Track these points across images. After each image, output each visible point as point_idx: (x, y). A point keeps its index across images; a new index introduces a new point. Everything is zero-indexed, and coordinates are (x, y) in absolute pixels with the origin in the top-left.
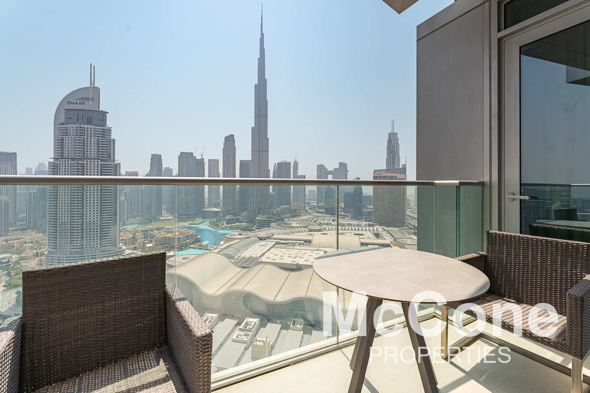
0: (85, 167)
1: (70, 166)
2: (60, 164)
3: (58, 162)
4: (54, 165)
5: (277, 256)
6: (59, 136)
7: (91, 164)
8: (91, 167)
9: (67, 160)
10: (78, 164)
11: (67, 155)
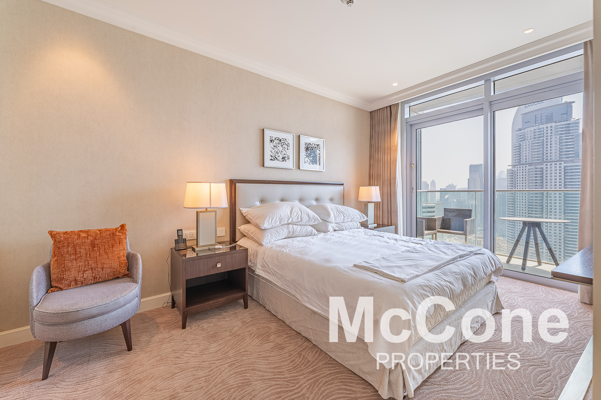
0: (544, 171)
1: (527, 172)
2: (517, 170)
3: (516, 169)
4: (512, 172)
6: (516, 142)
7: (551, 168)
8: (551, 171)
9: (524, 166)
10: (536, 168)
11: (524, 160)
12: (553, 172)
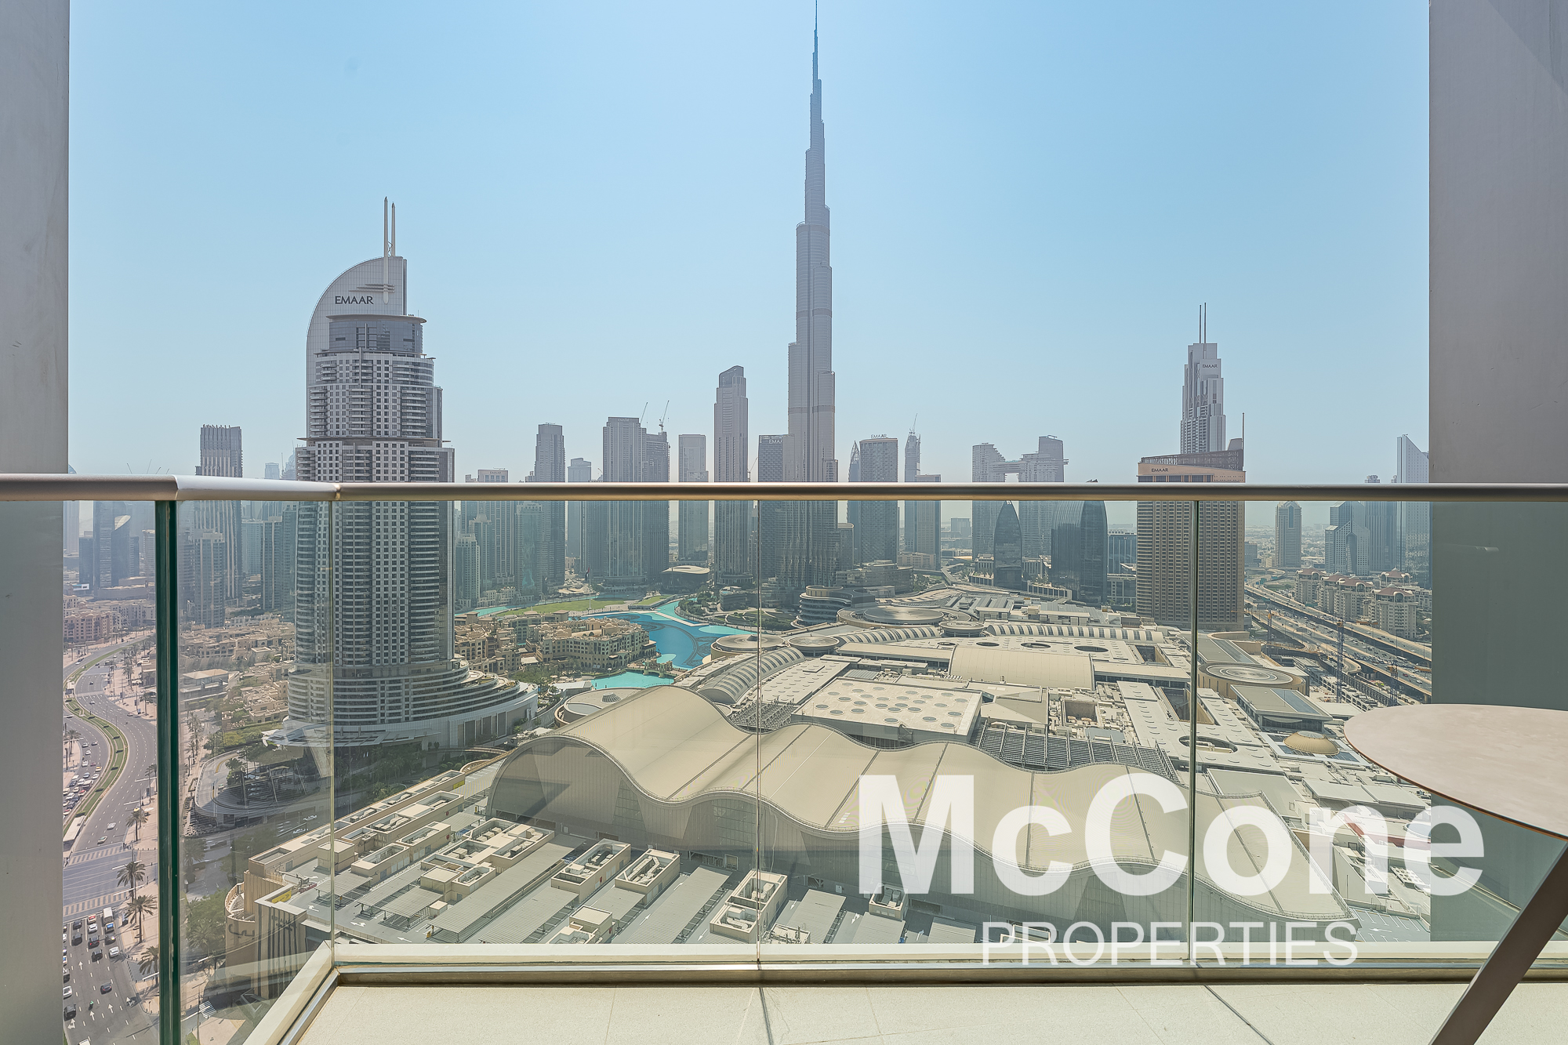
0: (374, 459)
1: (340, 458)
2: (319, 452)
3: (315, 449)
4: (307, 456)
5: (847, 704)
6: (318, 383)
7: (386, 452)
8: (386, 459)
9: (334, 443)
10: (359, 452)
11: (335, 430)
12: (390, 462)
